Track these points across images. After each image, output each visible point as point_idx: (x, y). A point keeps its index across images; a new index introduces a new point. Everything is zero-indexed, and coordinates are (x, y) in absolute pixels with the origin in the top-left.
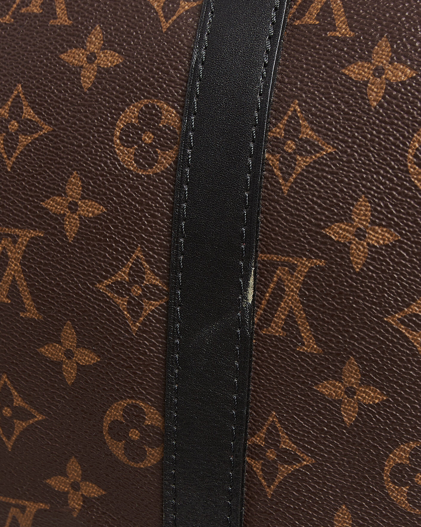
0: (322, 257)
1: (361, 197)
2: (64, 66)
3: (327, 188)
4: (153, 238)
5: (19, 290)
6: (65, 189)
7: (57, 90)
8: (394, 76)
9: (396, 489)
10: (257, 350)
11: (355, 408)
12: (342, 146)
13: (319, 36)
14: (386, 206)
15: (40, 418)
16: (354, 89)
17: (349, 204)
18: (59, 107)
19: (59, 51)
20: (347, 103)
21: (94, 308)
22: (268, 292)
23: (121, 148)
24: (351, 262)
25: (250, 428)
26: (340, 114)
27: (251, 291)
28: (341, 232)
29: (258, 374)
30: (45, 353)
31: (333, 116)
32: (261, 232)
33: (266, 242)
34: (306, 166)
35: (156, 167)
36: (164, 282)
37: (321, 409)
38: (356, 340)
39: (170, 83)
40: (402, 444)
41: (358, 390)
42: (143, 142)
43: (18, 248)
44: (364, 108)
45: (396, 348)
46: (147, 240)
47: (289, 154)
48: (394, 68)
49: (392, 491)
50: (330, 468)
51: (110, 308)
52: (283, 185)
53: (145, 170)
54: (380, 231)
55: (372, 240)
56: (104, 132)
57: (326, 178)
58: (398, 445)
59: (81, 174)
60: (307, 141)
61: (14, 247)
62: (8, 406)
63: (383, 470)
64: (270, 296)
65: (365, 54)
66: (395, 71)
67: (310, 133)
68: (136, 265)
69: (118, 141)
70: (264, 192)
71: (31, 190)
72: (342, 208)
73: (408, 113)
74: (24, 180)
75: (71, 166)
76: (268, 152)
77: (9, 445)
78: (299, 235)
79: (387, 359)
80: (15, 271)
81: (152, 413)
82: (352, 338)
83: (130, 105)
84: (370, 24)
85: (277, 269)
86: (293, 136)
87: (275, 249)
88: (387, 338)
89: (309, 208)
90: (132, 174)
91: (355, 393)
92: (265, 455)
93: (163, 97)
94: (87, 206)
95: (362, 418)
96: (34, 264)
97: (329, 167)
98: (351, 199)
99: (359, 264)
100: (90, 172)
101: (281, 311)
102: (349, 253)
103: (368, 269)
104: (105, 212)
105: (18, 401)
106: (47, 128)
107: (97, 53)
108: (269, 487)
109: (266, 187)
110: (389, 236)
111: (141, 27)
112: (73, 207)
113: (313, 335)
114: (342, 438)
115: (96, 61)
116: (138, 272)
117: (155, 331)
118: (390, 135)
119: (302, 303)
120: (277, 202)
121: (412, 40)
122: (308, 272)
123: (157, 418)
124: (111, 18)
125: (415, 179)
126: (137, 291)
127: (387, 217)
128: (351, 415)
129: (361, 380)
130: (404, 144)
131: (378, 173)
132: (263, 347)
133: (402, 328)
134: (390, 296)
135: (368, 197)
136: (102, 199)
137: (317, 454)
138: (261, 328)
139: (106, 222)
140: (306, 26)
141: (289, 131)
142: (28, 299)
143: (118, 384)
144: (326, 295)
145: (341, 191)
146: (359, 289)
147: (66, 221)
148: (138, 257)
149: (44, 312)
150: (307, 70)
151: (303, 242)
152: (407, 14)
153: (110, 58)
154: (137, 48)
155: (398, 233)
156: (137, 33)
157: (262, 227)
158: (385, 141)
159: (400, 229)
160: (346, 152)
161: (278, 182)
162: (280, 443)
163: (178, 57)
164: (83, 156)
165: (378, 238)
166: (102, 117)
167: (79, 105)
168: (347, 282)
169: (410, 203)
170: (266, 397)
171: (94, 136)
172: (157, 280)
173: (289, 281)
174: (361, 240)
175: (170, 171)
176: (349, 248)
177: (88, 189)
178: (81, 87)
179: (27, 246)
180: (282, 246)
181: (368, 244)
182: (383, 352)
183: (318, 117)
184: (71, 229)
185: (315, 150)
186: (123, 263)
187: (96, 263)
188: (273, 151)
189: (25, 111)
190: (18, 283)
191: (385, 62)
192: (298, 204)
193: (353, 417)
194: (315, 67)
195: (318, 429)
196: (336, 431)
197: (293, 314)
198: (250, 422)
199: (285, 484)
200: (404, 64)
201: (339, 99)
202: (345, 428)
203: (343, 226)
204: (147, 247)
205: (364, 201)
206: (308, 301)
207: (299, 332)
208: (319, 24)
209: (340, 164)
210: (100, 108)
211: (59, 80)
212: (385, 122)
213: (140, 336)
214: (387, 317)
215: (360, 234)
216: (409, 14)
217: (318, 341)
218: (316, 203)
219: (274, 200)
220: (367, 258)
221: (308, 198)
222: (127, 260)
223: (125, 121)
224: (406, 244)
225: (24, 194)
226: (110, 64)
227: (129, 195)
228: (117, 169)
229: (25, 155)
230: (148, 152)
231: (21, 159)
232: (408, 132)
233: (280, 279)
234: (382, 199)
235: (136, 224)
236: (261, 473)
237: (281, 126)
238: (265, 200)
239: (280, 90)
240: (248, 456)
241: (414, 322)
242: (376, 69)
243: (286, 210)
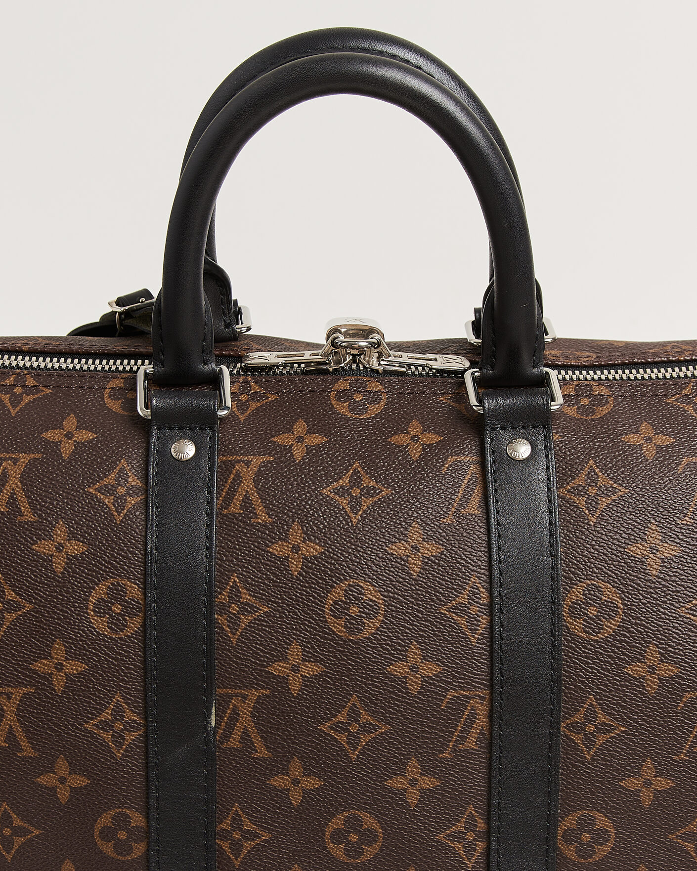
0: (267, 688)
1: (293, 642)
2: (36, 555)
3: (267, 638)
4: (129, 685)
5: (15, 735)
6: (50, 653)
7: (33, 575)
8: (307, 552)
9: (335, 847)
10: (219, 759)
11: (300, 793)
12: (274, 606)
13: (244, 522)
14: (313, 647)
15: (37, 833)
16: (279, 563)
17: (284, 648)
18: (37, 589)
19: (30, 543)
20: (275, 574)
21: (83, 743)
22: (226, 716)
23: (96, 618)
24: (289, 689)
25: (218, 818)
26: (270, 582)
27: (213, 718)
28: (280, 668)
29: (222, 777)
30: (41, 782)
31: (264, 584)
32: (218, 673)
33: (222, 680)
34: (249, 623)
35: (127, 630)
36: (141, 717)
37: (274, 797)
38: (297, 744)
39: (130, 565)
40: (338, 814)
41: (301, 780)
42: (113, 612)
43: (13, 702)
44: (288, 577)
45: (328, 747)
46: (124, 687)
47: (234, 614)
48: (307, 546)
49: (333, 849)
50: (284, 839)
51: (97, 742)
52: (232, 638)
53: (117, 634)
54: (309, 666)
55: (305, 672)
56: (79, 607)
57: (265, 630)
58: (335, 816)
59: (63, 641)
60: (247, 604)
61: (9, 702)
62: (7, 827)
63: (324, 835)
64: (228, 719)
65: (283, 535)
66: (308, 548)
67: (249, 598)
68: (117, 707)
69: (92, 613)
70: (217, 644)
71: (20, 656)
72: (279, 651)
73: (321, 579)
74: (13, 649)
75: (53, 635)
76: (217, 613)
77: (9, 858)
78: (247, 673)
79: (322, 755)
80: (11, 721)
81: (137, 817)
82: (294, 743)
83: (99, 584)
84: (283, 512)
85: (232, 699)
86: (236, 601)
87: (230, 685)
88: (321, 741)
89: (254, 653)
90: (107, 638)
91: (299, 783)
92: (231, 836)
93: (126, 576)
94: (71, 665)
95: (306, 799)
96: (27, 713)
97: (266, 622)
98: (286, 644)
99: (296, 690)
100: (71, 638)
101: (237, 730)
102: (288, 683)
103: (303, 693)
104: (87, 669)
105: (17, 822)
106: (28, 607)
107: (64, 543)
108: (236, 859)
109: (218, 640)
110: (317, 668)
111: (97, 521)
112: (59, 667)
113: (264, 744)
114: (291, 816)
115: (64, 550)
116: (119, 712)
117: (136, 755)
118: (310, 596)
119: (254, 722)
120: (229, 650)
121: (317, 523)
122: (257, 699)
123: (141, 820)
124: (71, 513)
125: (332, 626)
126: (119, 726)
127: (314, 655)
128: (297, 799)
129: (303, 772)
130: (321, 602)
131: (304, 624)
132: (224, 757)
133: (332, 733)
134: (321, 711)
135: (298, 642)
136: (83, 659)
137: (273, 830)
138: (222, 743)
139: (88, 676)
140: (233, 514)
141: (232, 597)
142: (24, 742)
143: (106, 798)
144: (272, 714)
145: (278, 639)
146: (297, 708)
147: (54, 678)
148: (118, 700)
149: (38, 750)
150: (240, 550)
151: (251, 678)
152: (310, 502)
153: (76, 547)
154: (98, 538)
155: (323, 665)
156: (95, 525)
157: (218, 670)
158: (306, 601)
159: (324, 663)
160: (278, 610)
161: (227, 636)
162: (243, 825)
163: (134, 544)
164: (63, 627)
165: (309, 670)
166: (76, 595)
167: (54, 586)
168: (287, 703)
169: (330, 644)
170: (229, 793)
171: (71, 610)
172: (135, 716)
173: (242, 707)
174: (296, 673)
175: (139, 633)
176: (287, 679)
177: (70, 652)
178: (54, 572)
179: (20, 701)
180: (234, 682)
181: (302, 675)
182: (319, 751)
183: (253, 585)
184: (59, 684)
185: (254, 610)
186: (105, 706)
187: (83, 708)
188: (221, 612)
189: (7, 594)
190: (15, 730)
191: (299, 541)
192: (245, 651)
193: (299, 799)
194: (246, 547)
195: (272, 812)
196: (286, 811)
197: (247, 730)
198: (218, 813)
199: (249, 856)
200: (315, 543)
201: (268, 571)
202: (293, 808)
203: (282, 664)
204: (124, 692)
205: (296, 645)
206: (258, 720)
207: (252, 743)
208: (243, 513)
209: (274, 619)
210: (73, 588)
211: (34, 567)
212: (305, 587)
213: (123, 760)
214: (320, 726)
215: (295, 669)
216: (311, 502)
217: (268, 748)
218: (259, 649)
219: (225, 649)
220: (302, 686)
221: (252, 646)
222: (109, 704)
223: (96, 597)
224: (330, 673)
225: (14, 660)
226: (76, 552)
227: (106, 654)
228: (94, 634)
229: (11, 629)
230: (118, 619)
231: (9, 632)
232: (324, 593)
233: (235, 706)
234: (309, 643)
235: (114, 676)
236: (229, 850)
237: (225, 594)
238: (218, 650)
239: (220, 566)
240: (218, 839)
241: (341, 728)
242: (293, 547)
243: (235, 656)
